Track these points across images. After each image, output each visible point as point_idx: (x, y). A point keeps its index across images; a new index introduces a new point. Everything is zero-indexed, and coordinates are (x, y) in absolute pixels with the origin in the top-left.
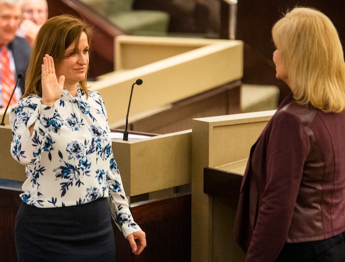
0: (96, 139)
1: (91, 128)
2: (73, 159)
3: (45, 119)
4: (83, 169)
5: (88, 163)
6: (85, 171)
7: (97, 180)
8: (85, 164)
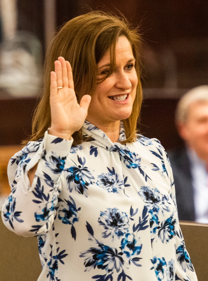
0: (150, 207)
1: (142, 190)
2: (110, 237)
3: (53, 158)
4: (128, 254)
5: (136, 245)
6: (132, 257)
7: (155, 274)
8: (132, 246)
